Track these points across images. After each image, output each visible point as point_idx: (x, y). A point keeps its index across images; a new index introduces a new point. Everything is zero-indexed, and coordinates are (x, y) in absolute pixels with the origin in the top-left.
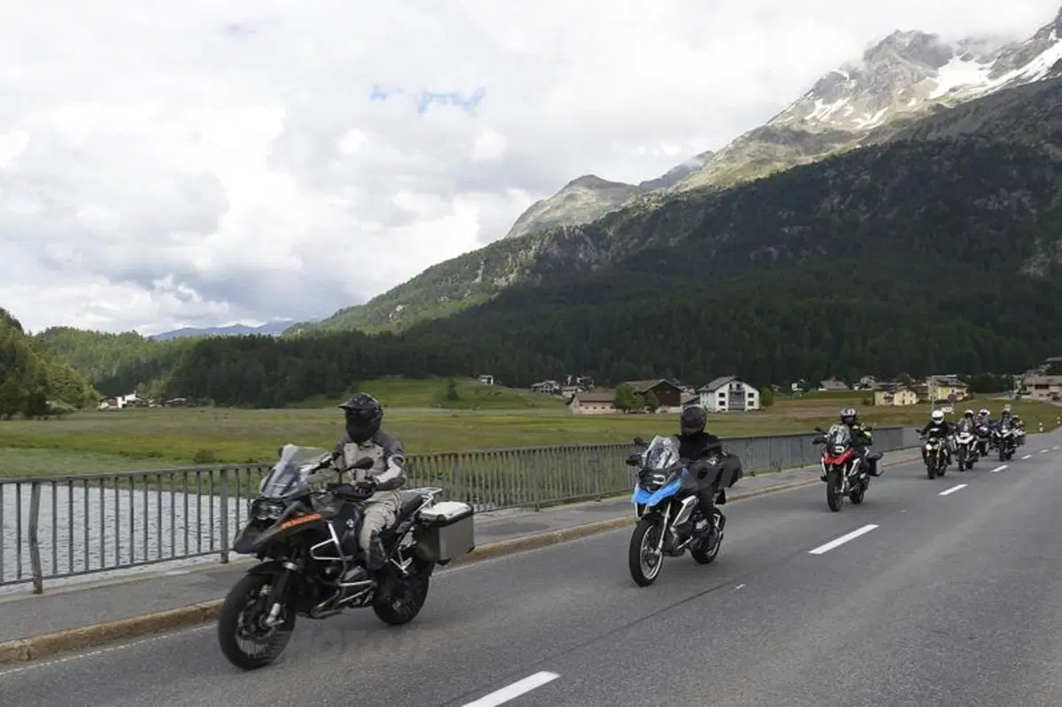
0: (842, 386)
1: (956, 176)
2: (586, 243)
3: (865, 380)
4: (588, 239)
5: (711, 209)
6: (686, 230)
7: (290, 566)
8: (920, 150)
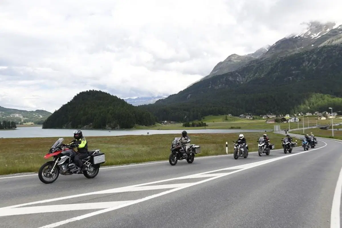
0: (311, 114)
1: (340, 56)
2: (239, 76)
3: (316, 113)
4: (239, 75)
5: (272, 66)
6: (266, 72)
7: (177, 152)
8: (330, 48)
